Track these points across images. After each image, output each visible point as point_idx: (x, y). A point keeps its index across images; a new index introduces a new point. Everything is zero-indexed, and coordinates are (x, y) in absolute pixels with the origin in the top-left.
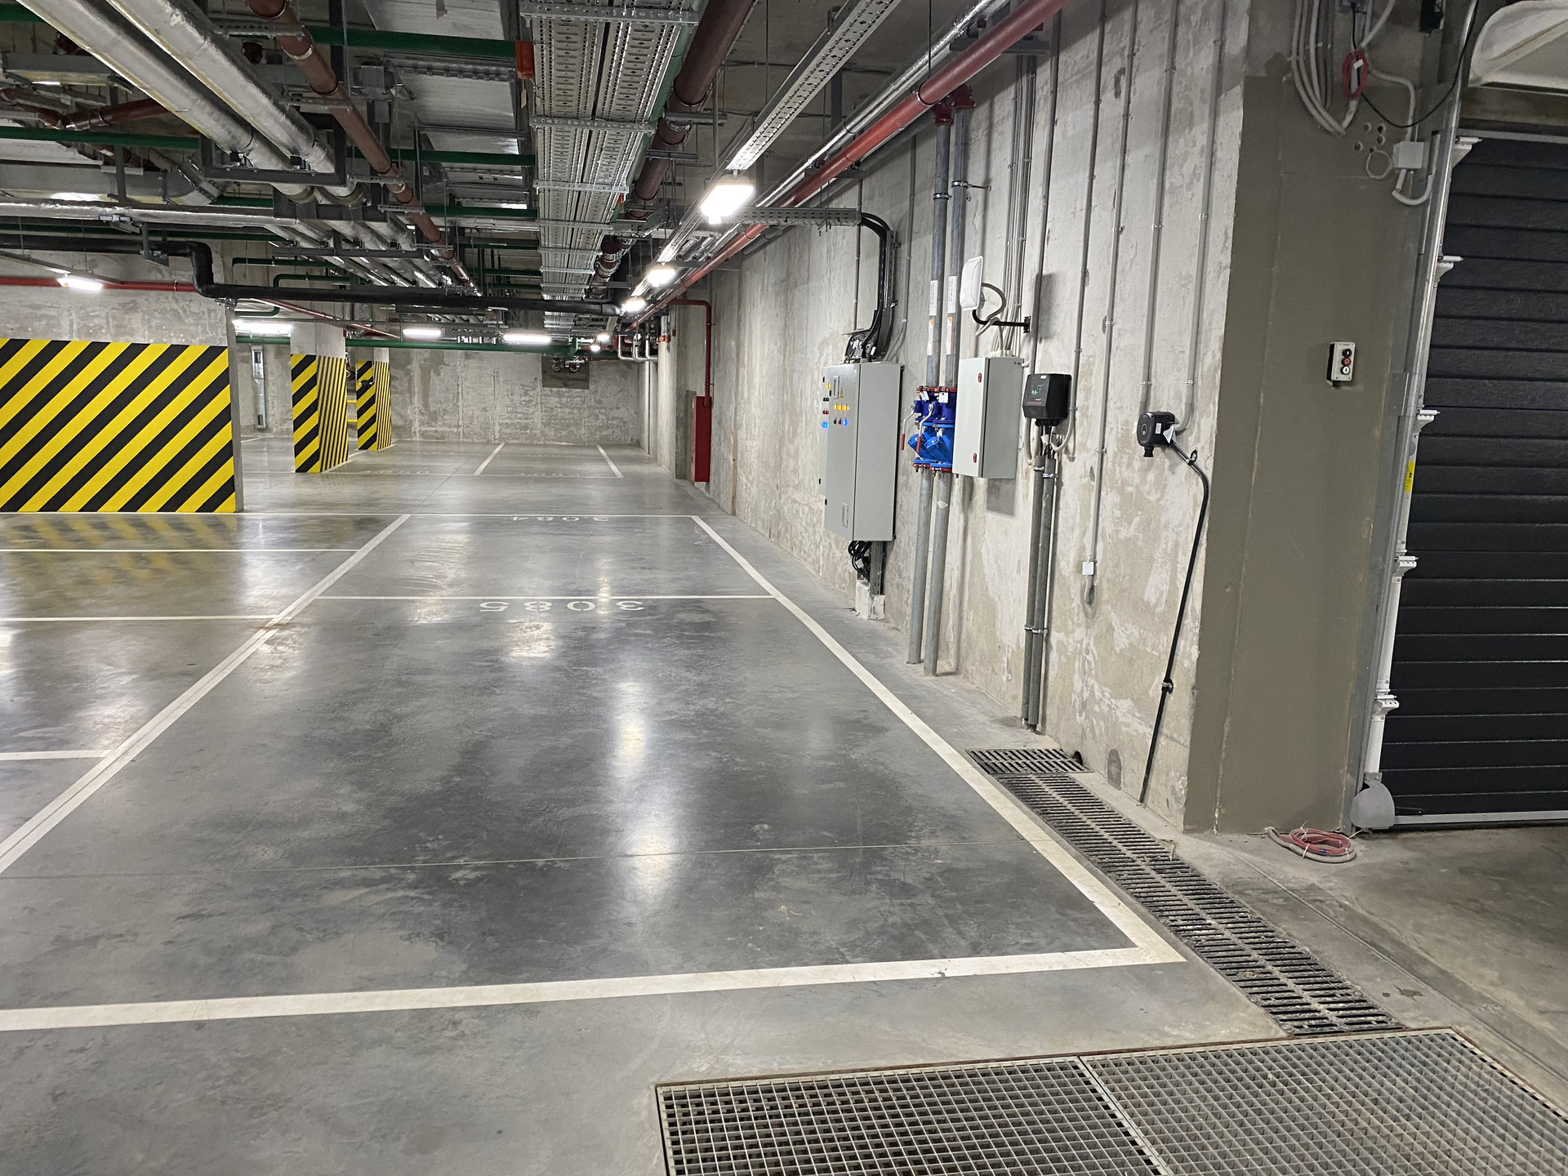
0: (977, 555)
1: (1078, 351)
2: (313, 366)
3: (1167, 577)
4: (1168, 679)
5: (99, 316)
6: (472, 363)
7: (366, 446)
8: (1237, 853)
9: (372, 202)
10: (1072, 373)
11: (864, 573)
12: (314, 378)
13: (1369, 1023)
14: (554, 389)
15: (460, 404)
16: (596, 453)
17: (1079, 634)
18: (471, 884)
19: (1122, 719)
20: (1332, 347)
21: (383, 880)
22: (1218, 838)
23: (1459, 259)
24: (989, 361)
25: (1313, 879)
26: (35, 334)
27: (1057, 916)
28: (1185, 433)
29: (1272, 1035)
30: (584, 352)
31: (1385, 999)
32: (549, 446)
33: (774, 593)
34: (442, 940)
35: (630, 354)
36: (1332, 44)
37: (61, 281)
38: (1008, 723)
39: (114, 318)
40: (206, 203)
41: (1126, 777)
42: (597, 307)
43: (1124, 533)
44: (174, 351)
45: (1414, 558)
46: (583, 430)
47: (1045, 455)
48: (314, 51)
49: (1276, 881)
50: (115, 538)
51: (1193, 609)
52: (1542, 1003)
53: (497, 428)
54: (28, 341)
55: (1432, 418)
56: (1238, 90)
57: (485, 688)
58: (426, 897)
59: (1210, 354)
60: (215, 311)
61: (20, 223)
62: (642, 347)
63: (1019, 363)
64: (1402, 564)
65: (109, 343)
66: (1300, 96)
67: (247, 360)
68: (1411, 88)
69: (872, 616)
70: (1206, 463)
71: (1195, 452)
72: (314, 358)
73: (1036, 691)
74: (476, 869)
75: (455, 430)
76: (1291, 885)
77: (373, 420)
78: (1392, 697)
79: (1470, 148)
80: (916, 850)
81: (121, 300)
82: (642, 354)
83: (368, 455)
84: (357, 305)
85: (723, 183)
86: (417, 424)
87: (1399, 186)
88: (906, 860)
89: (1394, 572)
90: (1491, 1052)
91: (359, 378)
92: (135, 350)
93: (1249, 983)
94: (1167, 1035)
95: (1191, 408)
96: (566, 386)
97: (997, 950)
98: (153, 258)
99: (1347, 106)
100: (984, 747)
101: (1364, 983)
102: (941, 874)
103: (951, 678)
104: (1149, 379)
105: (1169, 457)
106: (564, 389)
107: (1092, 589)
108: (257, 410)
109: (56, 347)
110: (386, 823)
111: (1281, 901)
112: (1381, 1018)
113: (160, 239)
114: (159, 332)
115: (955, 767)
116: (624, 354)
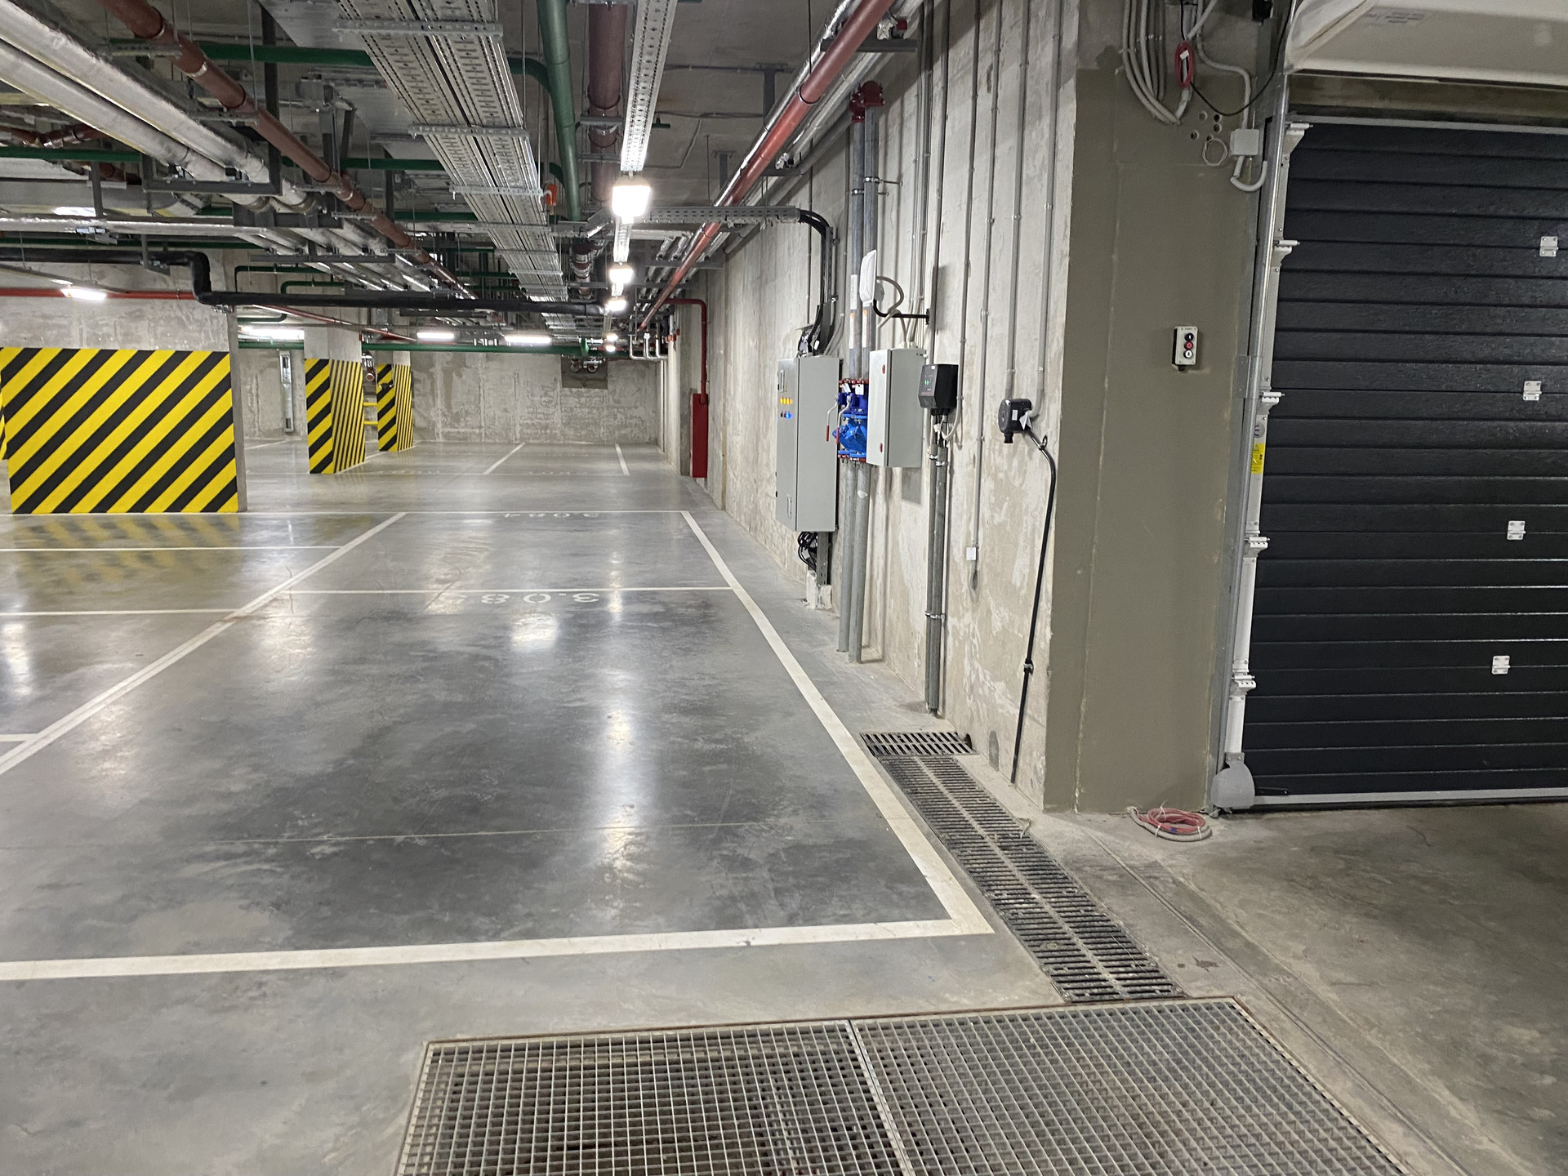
0: (896, 543)
1: (963, 342)
2: (326, 370)
3: (1027, 560)
4: (1029, 661)
5: (107, 325)
6: (494, 365)
7: (386, 448)
8: (1090, 832)
9: (325, 211)
10: (958, 363)
11: (811, 564)
12: (327, 381)
13: (1154, 991)
14: (574, 390)
15: (482, 405)
16: (612, 451)
17: (968, 618)
18: (326, 858)
19: (999, 701)
20: (1176, 331)
21: (245, 854)
22: (1078, 817)
23: (1295, 243)
24: (891, 353)
25: (1158, 857)
26: (47, 342)
27: (884, 889)
28: (1039, 419)
29: (1050, 1002)
30: (599, 352)
31: (1178, 969)
32: (568, 445)
33: (734, 585)
34: (278, 909)
35: (640, 353)
36: (1164, 35)
37: (64, 291)
38: (913, 708)
39: (121, 327)
40: (191, 214)
41: (1002, 760)
42: (581, 308)
43: (998, 519)
44: (179, 357)
45: (1265, 539)
46: (602, 430)
47: (939, 443)
48: (209, 66)
49: (1118, 859)
50: (122, 536)
51: (1047, 592)
52: (1339, 975)
53: (518, 428)
54: (39, 350)
55: (1277, 400)
56: (1072, 83)
57: (412, 677)
58: (279, 870)
59: (1056, 343)
60: (217, 318)
61: (21, 237)
62: (652, 345)
63: (920, 354)
64: (1252, 545)
65: (115, 351)
66: (1132, 89)
67: (275, 366)
68: (1246, 78)
69: (819, 606)
70: (1054, 448)
71: (1046, 437)
72: (327, 362)
73: (935, 678)
74: (336, 844)
75: (477, 431)
76: (1132, 863)
77: (393, 422)
78: (1250, 677)
79: (1302, 133)
80: (771, 828)
81: (127, 309)
82: (653, 353)
83: (391, 457)
84: (374, 310)
85: (619, 184)
86: (439, 425)
87: (1237, 172)
88: (758, 836)
89: (1244, 554)
90: (1263, 1020)
91: (378, 382)
92: (141, 357)
93: (1047, 954)
94: (946, 1001)
95: (1042, 393)
96: (585, 386)
97: (812, 920)
98: (152, 268)
99: (1180, 97)
100: (879, 730)
101: (1164, 955)
102: (785, 850)
103: (875, 665)
104: (1013, 368)
105: (1027, 443)
106: (583, 390)
107: (976, 572)
108: (285, 413)
109: (66, 355)
110: (266, 802)
111: (1115, 878)
112: (1165, 988)
113: (160, 249)
114: (164, 338)
115: (843, 750)
116: (635, 354)
